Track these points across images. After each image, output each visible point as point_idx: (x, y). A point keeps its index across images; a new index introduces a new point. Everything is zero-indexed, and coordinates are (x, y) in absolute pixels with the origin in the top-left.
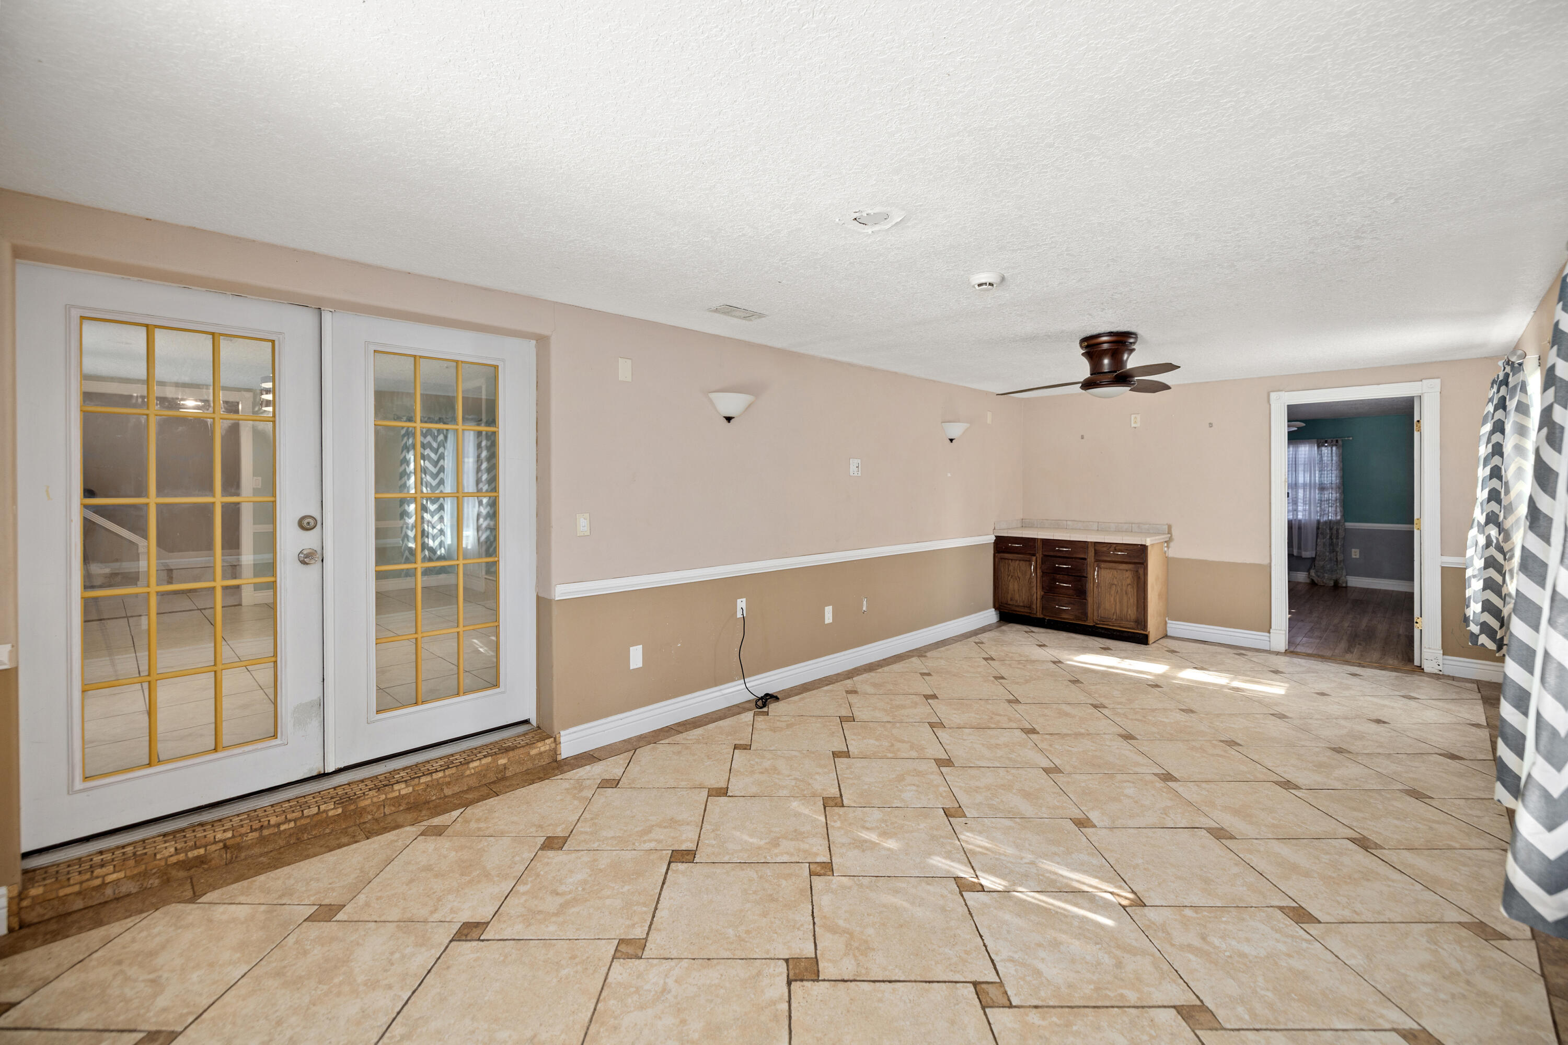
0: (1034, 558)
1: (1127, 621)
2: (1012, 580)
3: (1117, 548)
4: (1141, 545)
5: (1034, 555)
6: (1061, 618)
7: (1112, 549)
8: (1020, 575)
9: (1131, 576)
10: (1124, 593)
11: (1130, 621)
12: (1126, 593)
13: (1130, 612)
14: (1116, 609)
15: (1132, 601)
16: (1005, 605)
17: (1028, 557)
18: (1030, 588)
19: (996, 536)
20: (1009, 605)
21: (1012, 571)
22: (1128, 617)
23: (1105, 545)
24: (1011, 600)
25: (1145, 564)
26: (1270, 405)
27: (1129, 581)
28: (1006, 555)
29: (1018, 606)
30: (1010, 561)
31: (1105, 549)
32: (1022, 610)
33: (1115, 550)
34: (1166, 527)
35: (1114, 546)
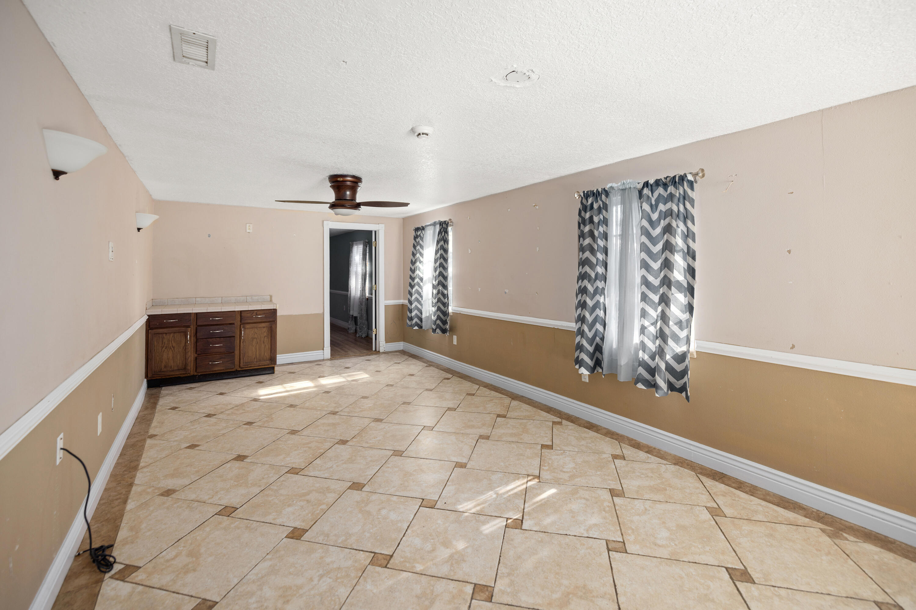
0: (189, 329)
1: (264, 361)
2: (166, 350)
3: (258, 313)
4: (273, 309)
5: (189, 327)
6: (213, 371)
7: (254, 314)
8: (174, 345)
9: (266, 331)
10: (262, 342)
11: (266, 360)
12: (264, 342)
13: (266, 354)
14: (256, 355)
15: (267, 347)
16: (159, 373)
17: (184, 329)
18: (185, 353)
19: (148, 316)
20: (163, 372)
21: (166, 342)
22: (265, 357)
23: (249, 312)
24: (165, 367)
25: (275, 321)
26: (323, 227)
27: (265, 334)
28: (161, 331)
29: (173, 371)
30: (164, 335)
31: (249, 315)
32: (178, 373)
33: (257, 314)
34: (269, 297)
35: (256, 312)
